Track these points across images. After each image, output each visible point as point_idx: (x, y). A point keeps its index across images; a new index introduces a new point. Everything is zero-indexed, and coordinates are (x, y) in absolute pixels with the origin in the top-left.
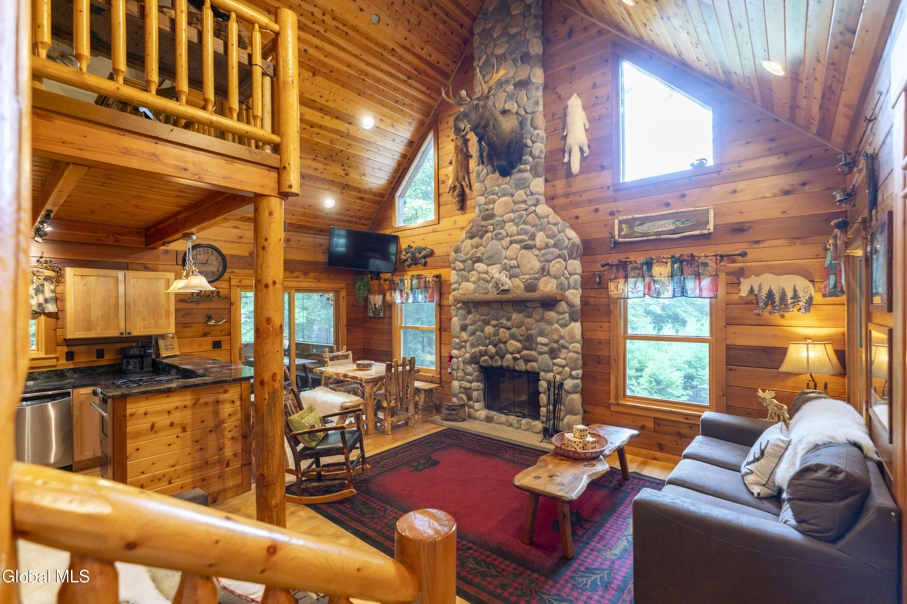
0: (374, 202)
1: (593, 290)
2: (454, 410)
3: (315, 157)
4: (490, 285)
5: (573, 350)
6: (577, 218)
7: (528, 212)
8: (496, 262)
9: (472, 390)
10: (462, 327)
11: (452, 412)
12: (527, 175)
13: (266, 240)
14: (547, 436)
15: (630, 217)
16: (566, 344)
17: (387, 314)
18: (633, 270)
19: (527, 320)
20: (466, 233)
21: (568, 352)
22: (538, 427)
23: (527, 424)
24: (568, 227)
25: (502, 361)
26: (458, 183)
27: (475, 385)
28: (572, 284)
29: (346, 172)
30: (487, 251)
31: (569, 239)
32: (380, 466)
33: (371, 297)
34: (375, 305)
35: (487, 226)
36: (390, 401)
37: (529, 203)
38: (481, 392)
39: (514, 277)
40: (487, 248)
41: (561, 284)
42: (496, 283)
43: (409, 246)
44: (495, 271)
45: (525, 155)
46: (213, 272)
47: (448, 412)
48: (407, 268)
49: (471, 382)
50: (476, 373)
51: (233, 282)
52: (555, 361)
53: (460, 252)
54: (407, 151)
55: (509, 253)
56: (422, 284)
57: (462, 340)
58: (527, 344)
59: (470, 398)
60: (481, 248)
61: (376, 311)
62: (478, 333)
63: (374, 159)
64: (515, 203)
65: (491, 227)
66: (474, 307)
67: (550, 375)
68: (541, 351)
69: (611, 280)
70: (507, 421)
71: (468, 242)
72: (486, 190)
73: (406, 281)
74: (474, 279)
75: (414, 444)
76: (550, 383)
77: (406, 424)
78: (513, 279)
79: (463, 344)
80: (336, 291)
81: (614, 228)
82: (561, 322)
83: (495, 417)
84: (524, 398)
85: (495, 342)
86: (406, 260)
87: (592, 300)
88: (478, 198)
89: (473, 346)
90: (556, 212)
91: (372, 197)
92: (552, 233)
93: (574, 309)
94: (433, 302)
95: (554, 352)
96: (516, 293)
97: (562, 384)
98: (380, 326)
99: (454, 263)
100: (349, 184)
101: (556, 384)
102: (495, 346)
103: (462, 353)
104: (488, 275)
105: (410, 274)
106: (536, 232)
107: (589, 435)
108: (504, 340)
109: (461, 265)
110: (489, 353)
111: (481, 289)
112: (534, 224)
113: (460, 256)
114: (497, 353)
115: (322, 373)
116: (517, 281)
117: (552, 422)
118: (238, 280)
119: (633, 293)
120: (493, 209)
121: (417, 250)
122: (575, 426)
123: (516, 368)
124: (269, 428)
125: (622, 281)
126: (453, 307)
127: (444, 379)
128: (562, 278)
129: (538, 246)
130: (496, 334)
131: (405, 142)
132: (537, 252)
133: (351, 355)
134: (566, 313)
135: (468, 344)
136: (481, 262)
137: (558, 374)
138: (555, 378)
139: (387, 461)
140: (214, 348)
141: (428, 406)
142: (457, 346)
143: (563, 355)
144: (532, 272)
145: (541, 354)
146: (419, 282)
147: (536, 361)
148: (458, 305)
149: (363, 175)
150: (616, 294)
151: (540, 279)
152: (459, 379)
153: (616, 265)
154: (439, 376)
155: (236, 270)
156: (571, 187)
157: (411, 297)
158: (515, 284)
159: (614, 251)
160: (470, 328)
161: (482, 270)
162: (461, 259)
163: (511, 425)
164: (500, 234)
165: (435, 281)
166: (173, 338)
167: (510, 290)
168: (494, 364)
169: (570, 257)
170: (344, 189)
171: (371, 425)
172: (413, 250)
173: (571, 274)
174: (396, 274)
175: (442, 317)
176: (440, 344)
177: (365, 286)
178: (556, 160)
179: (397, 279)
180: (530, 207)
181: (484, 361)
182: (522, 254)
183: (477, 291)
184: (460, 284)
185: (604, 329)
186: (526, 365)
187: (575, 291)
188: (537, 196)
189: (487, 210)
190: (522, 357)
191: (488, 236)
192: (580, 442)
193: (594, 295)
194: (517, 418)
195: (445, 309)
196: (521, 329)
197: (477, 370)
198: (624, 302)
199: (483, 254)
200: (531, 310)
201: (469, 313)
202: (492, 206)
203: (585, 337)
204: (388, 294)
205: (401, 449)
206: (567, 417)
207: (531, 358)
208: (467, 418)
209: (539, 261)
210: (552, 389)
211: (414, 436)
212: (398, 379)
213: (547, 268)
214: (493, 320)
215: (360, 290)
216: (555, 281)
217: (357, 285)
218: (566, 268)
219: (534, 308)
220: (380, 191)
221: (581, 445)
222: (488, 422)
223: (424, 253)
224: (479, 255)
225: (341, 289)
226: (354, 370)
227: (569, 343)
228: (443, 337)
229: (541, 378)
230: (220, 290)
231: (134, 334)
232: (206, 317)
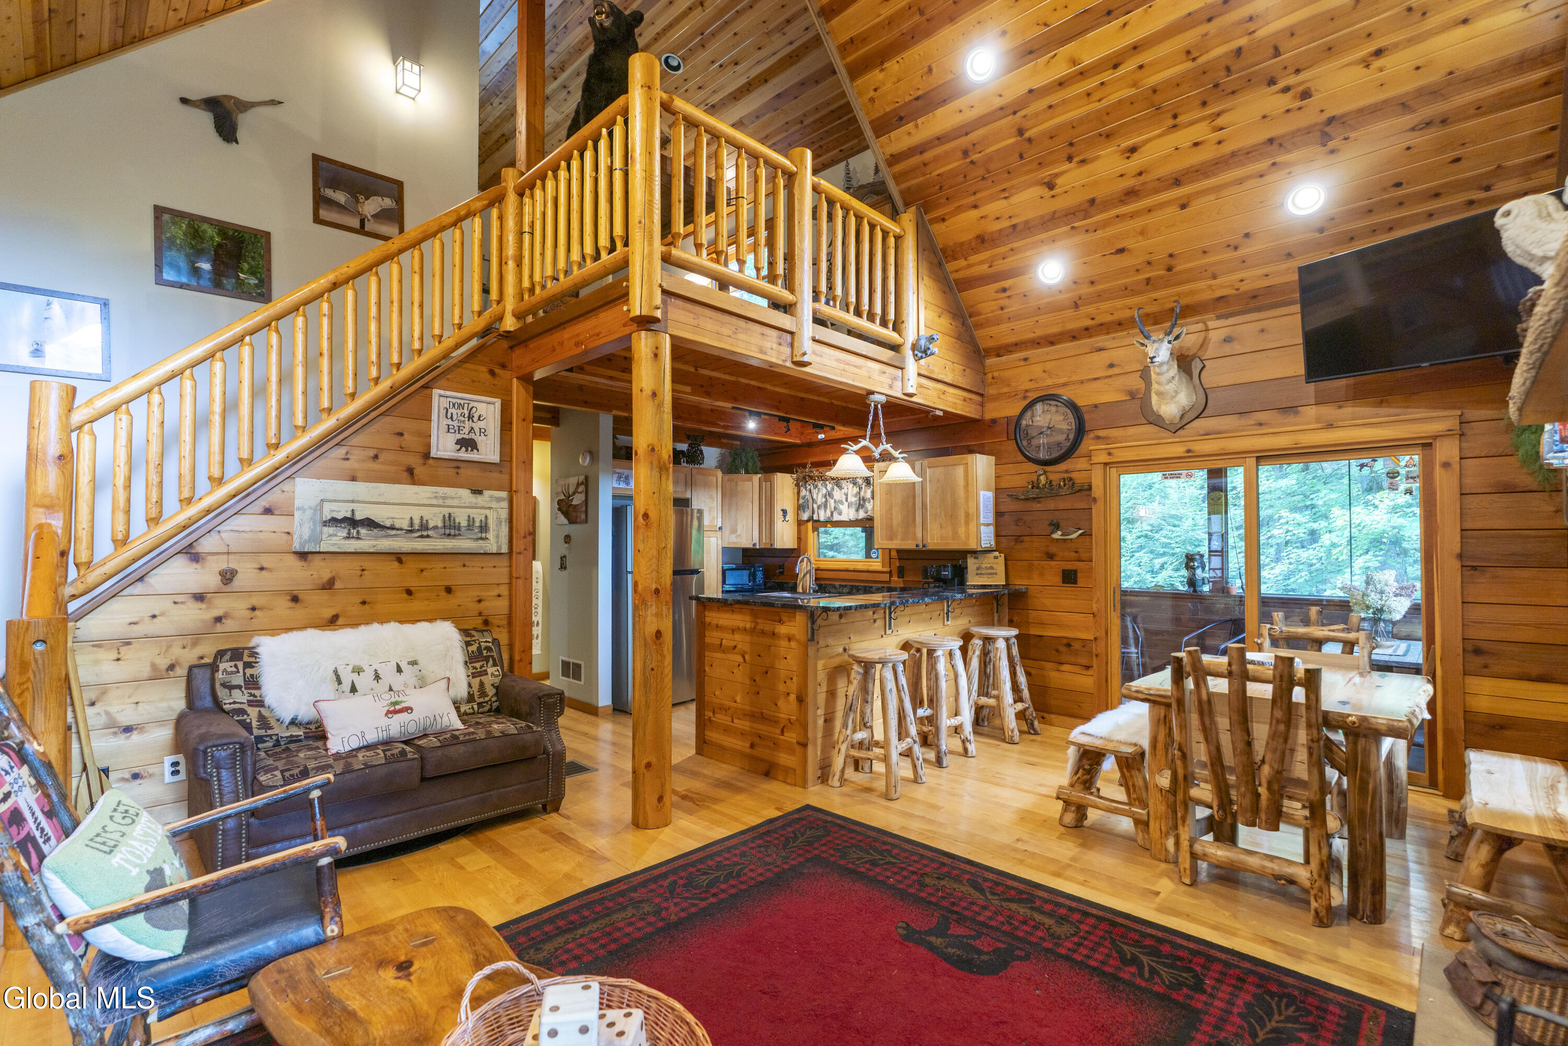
2: (1488, 959)
3: (1172, 122)
29: (1295, 91)
32: (929, 881)
46: (1059, 444)
47: (1469, 956)
51: (1096, 458)
80: (1422, 446)
100: (1337, 112)
118: (1107, 452)
140: (1063, 582)
149: (1378, 53)
155: (1101, 433)
166: (996, 558)
170: (1327, 137)
230: (1074, 475)
231: (930, 547)
232: (1051, 524)
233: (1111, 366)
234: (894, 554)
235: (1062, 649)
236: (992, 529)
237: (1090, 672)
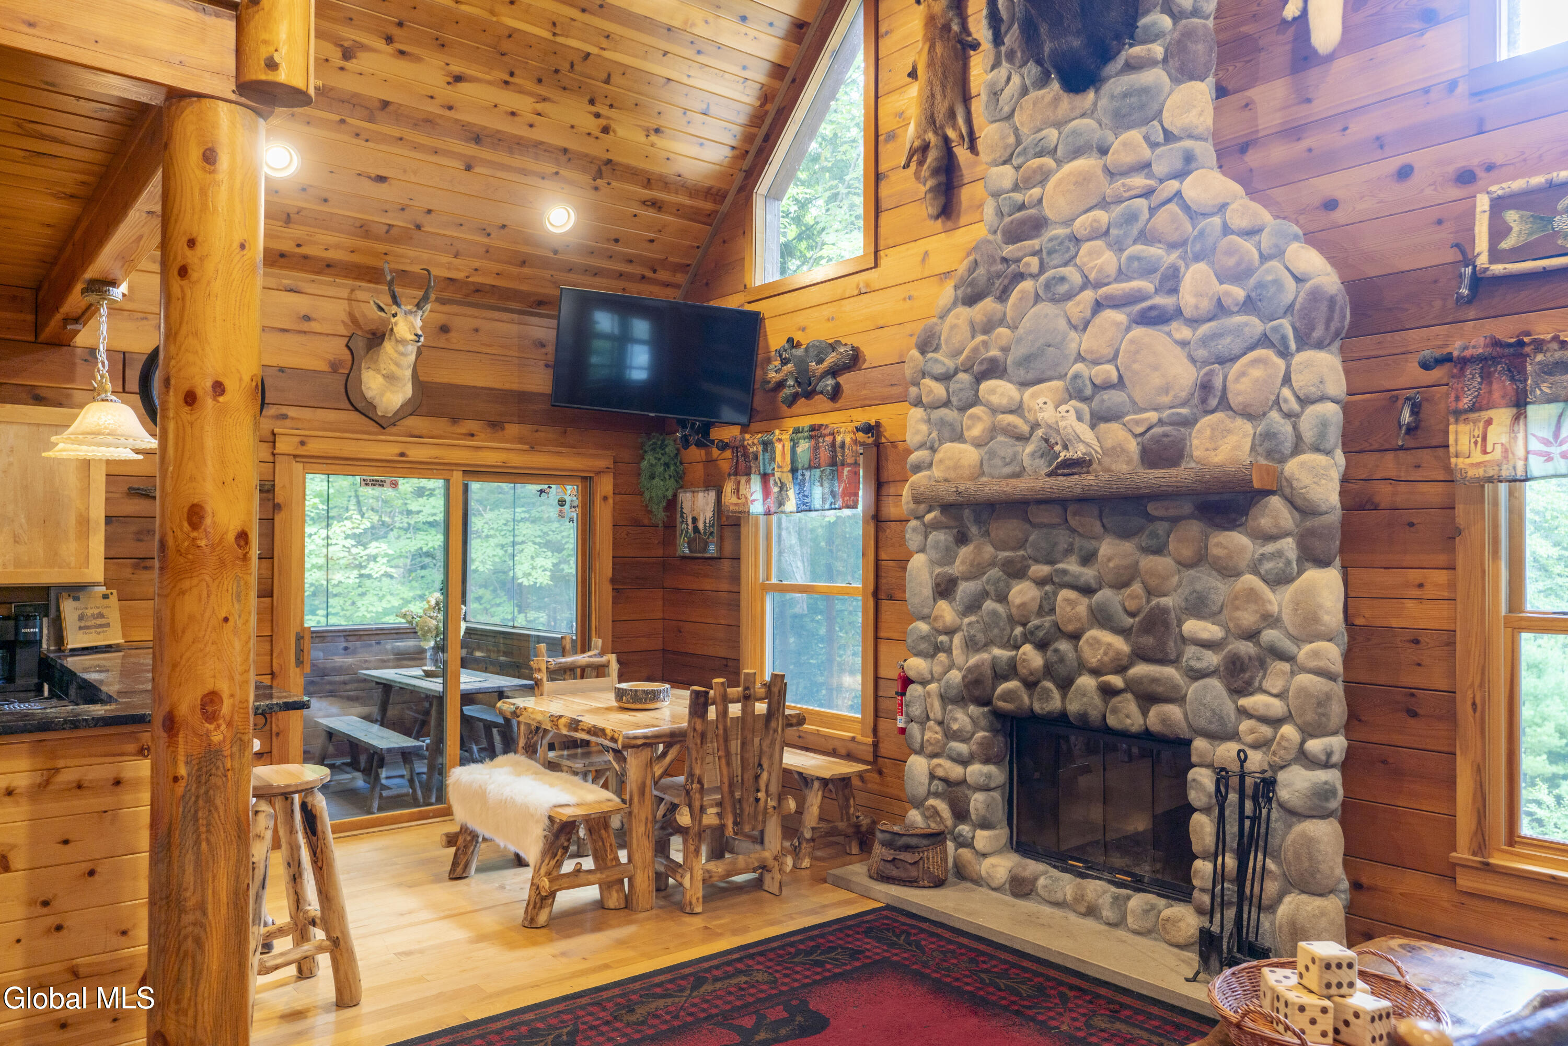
0: (694, 215)
1: (1390, 456)
2: (907, 848)
3: (507, 77)
4: (1029, 448)
5: (1313, 664)
6: (1331, 205)
7: (1155, 200)
8: (1049, 373)
9: (969, 787)
10: (938, 585)
11: (903, 856)
12: (1155, 76)
13: (192, 243)
14: (1214, 962)
15: (1538, 180)
16: (1287, 645)
17: (728, 549)
18: (1550, 373)
19: (1148, 562)
20: (956, 288)
21: (1293, 673)
22: (1182, 925)
23: (1146, 912)
24: (1296, 238)
25: (1064, 697)
26: (936, 133)
27: (976, 771)
28: (1308, 435)
29: (602, 122)
30: (1019, 340)
31: (1298, 280)
32: (633, 1018)
33: (686, 498)
34: (695, 520)
35: (1018, 260)
36: (702, 809)
37: (1159, 169)
38: (996, 795)
39: (1107, 419)
40: (1020, 331)
41: (1269, 435)
42: (1046, 441)
43: (790, 340)
44: (1040, 401)
45: (1147, 12)
47: (889, 854)
48: (784, 408)
49: (964, 762)
50: (980, 734)
51: (281, 446)
52: (1244, 702)
53: (936, 350)
54: (786, 54)
55: (1089, 342)
56: (824, 454)
57: (939, 625)
58: (1148, 641)
59: (961, 815)
60: (1001, 330)
61: (698, 538)
62: (989, 605)
63: (685, 80)
64: (1111, 174)
65: (1034, 262)
66: (978, 521)
67: (1227, 751)
68: (1198, 665)
69: (1458, 414)
70: (1080, 898)
71: (964, 312)
72: (1018, 142)
73: (778, 447)
74: (976, 431)
75: (762, 954)
76: (1227, 779)
77: (758, 884)
78: (1103, 426)
79: (943, 638)
80: (584, 478)
81: (1470, 230)
82: (1268, 566)
83: (1042, 881)
84: (1139, 824)
85: (1041, 634)
86: (781, 385)
87: (1384, 493)
88: (995, 170)
89: (971, 645)
90: (1251, 192)
91: (688, 202)
92: (1238, 264)
93: (1316, 522)
94: (855, 506)
95: (1243, 670)
96: (1109, 470)
97: (1268, 785)
98: (708, 584)
99: (917, 384)
100: (616, 158)
101: (1249, 781)
102: (1042, 646)
103: (937, 670)
104: (1022, 416)
105: (791, 424)
106: (1181, 263)
107: (1360, 984)
108: (1070, 628)
109: (939, 390)
110: (1023, 671)
111: (998, 462)
112: (1175, 237)
113: (936, 361)
114: (1048, 671)
115: (516, 714)
116: (1115, 432)
117: (1231, 913)
118: (298, 439)
119: (1549, 458)
120: (1040, 201)
121: (812, 352)
122: (1302, 944)
123: (1112, 721)
124: (189, 878)
125: (1502, 416)
126: (913, 523)
127: (887, 748)
128: (1274, 415)
129: (1188, 312)
130: (1046, 607)
131: (782, 25)
132: (1184, 332)
133: (614, 667)
134: (1285, 535)
135: (957, 640)
136: (1000, 377)
137: (1255, 746)
138: (1243, 762)
139: (661, 1003)
141: (833, 832)
142: (923, 646)
143: (1274, 683)
144: (1166, 399)
145: (1197, 675)
146: (816, 448)
147: (1177, 698)
148: (929, 517)
149: (657, 131)
150: (1478, 465)
151: (1196, 421)
152: (929, 749)
153: (1481, 359)
154: (870, 740)
156: (1309, 101)
157: (791, 493)
158: (1109, 443)
159: (1472, 314)
160: (965, 589)
161: (1004, 401)
162: (939, 370)
163: (1091, 912)
164: (1063, 279)
165: (863, 444)
166: (105, 597)
167: (1090, 462)
168: (1037, 707)
169: (1304, 342)
170: (599, 174)
171: (643, 882)
172: (800, 352)
173: (1305, 401)
174: (753, 426)
175: (883, 555)
176: (877, 638)
177: (667, 465)
178: (1255, 17)
179: (753, 442)
180: (1161, 181)
181: (1008, 696)
182: (1132, 342)
183: (986, 469)
184: (933, 450)
185: (1429, 592)
186: (1145, 713)
187: (1320, 459)
188: (1187, 144)
189: (1022, 207)
190: (1132, 687)
191: (1022, 291)
192: (1324, 1010)
193: (1392, 474)
194: (1113, 889)
195: (891, 530)
196: (1128, 591)
197: (983, 722)
198: (1511, 493)
199: (1005, 350)
200: (1161, 527)
201: (962, 539)
202: (1036, 192)
203: (1359, 621)
204: (728, 488)
205: (717, 967)
206: (1287, 899)
207: (1160, 689)
208: (951, 878)
209: (1193, 360)
210: (1233, 797)
211: (773, 923)
212: (726, 740)
213: (1218, 382)
214: (1037, 561)
215: (652, 477)
216: (1248, 427)
217: (645, 464)
218: (1287, 380)
219: (1175, 520)
220: (708, 183)
221: (1326, 1023)
222: (1016, 895)
223: (831, 359)
224: (994, 352)
225: (599, 473)
226: (608, 709)
227: (1298, 641)
228: (885, 616)
229: (1194, 759)
233: (307, 318)
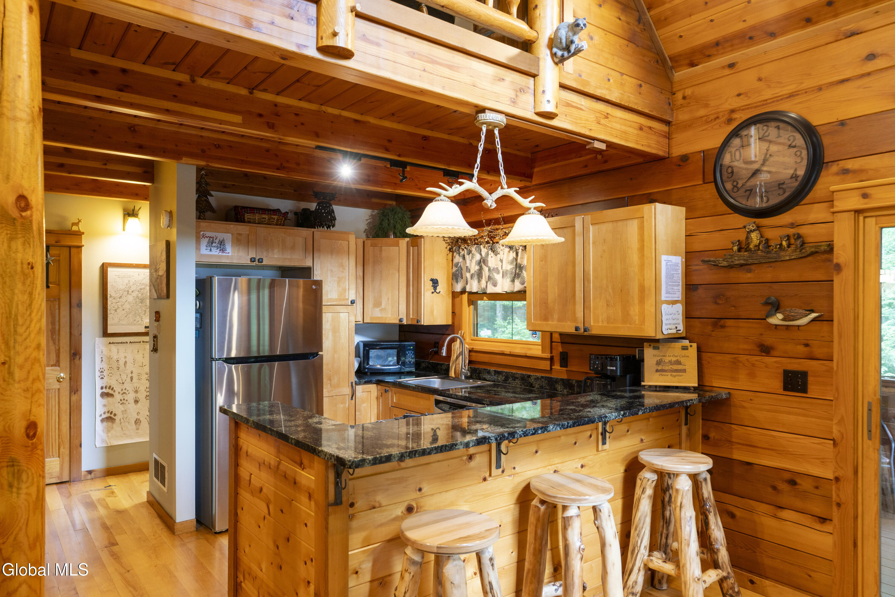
46: (780, 185)
51: (840, 204)
118: (859, 193)
140: (785, 389)
155: (850, 165)
166: (685, 348)
230: (803, 231)
231: (595, 331)
232: (766, 303)
233: (871, 57)
234: (556, 337)
235: (784, 487)
236: (679, 308)
237: (827, 527)
